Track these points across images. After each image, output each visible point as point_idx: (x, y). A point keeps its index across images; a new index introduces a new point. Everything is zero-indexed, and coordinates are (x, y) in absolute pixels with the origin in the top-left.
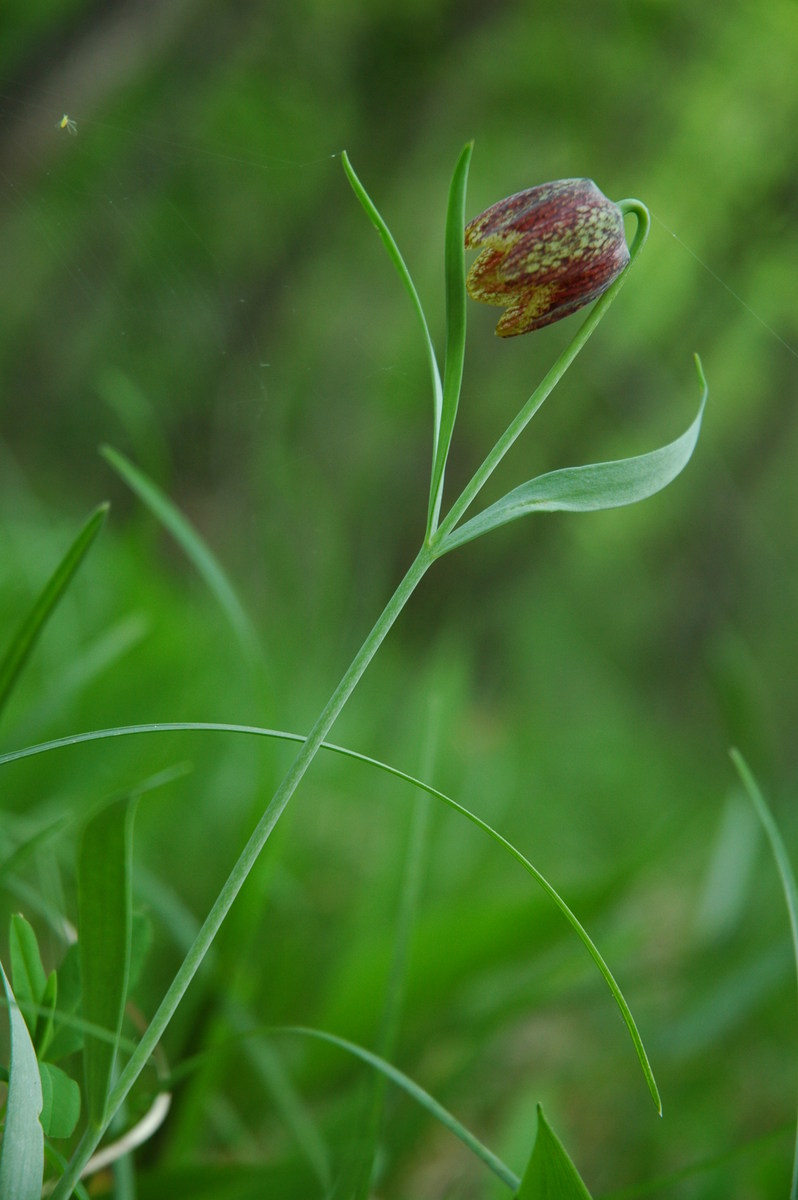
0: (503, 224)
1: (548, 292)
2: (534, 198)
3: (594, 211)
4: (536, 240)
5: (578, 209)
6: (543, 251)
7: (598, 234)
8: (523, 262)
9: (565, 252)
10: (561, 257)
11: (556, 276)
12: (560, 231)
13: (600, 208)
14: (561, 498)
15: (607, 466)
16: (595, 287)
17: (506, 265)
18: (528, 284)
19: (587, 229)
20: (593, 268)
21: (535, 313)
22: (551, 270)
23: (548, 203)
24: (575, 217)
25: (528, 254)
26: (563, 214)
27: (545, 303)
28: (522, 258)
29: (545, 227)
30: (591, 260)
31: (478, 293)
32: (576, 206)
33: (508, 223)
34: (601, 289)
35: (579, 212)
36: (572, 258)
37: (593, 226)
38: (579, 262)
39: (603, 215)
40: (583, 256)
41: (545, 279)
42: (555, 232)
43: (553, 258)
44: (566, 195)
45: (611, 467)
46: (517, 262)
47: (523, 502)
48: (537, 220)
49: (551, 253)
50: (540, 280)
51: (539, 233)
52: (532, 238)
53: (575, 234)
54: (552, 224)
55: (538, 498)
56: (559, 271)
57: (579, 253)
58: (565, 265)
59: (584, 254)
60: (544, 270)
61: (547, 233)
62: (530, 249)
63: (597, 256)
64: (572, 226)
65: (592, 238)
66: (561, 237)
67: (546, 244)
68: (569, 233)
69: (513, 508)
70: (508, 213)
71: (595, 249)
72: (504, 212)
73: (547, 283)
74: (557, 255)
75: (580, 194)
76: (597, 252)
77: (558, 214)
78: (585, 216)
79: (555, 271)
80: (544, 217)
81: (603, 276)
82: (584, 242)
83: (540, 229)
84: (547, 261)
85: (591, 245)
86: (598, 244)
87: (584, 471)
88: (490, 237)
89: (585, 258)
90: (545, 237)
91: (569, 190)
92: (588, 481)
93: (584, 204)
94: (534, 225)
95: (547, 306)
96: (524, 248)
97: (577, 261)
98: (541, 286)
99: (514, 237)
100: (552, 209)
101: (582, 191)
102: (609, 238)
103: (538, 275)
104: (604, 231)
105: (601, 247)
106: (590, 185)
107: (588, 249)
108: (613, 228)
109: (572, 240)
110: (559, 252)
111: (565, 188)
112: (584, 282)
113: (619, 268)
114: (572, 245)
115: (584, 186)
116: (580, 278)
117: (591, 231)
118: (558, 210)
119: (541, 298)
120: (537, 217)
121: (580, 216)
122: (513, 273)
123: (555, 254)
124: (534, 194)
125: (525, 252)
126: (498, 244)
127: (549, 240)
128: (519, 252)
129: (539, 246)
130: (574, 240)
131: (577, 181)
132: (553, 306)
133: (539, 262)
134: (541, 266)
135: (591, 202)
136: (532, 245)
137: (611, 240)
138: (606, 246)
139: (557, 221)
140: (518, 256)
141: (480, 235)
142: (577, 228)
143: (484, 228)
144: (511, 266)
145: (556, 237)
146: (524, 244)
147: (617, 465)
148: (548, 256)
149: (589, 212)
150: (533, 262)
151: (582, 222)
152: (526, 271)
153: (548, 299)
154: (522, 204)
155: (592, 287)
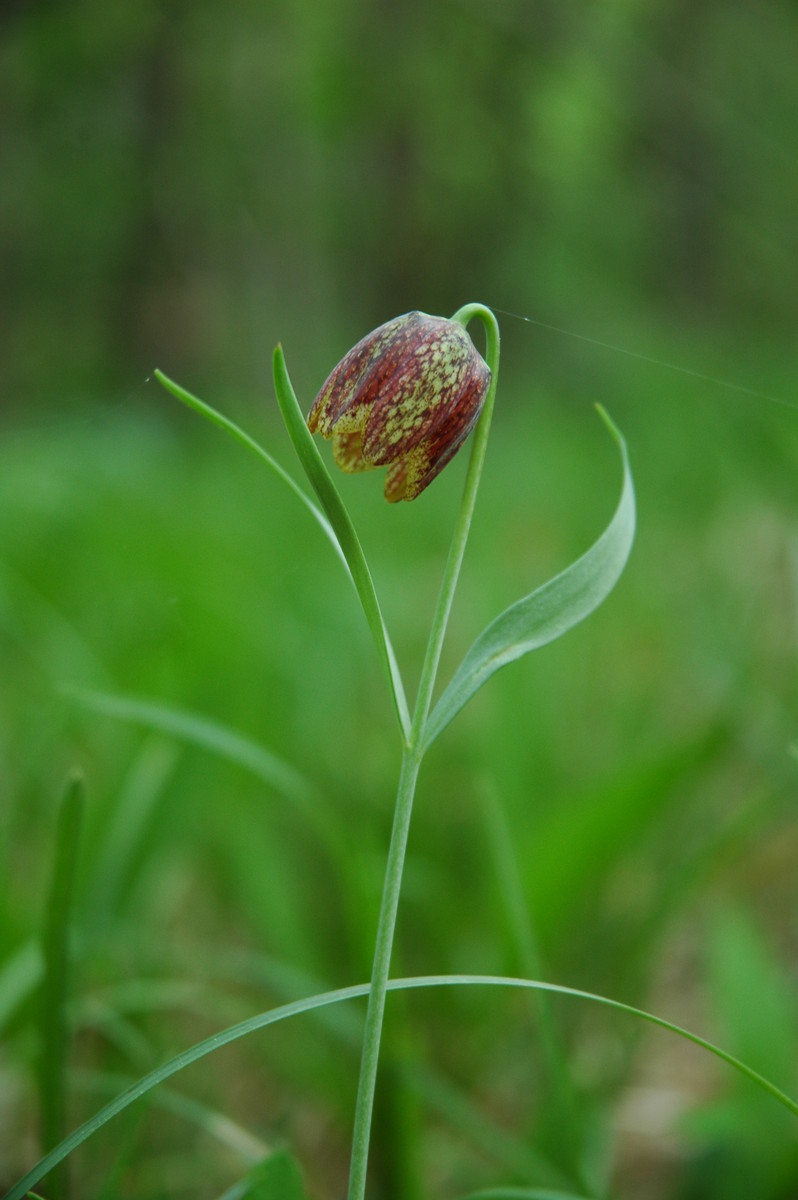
0: (347, 400)
1: (422, 451)
2: (366, 358)
3: (434, 347)
4: (388, 407)
5: (417, 352)
6: (398, 414)
7: (449, 369)
8: (383, 435)
9: (423, 405)
10: (419, 413)
11: (423, 433)
12: (408, 386)
13: (439, 339)
14: (521, 638)
15: (555, 583)
16: (467, 421)
17: (368, 446)
18: (398, 454)
19: (435, 370)
20: (458, 404)
21: (418, 477)
22: (416, 431)
23: (383, 356)
24: (417, 364)
25: (385, 425)
26: (404, 365)
27: (423, 462)
28: (381, 432)
29: (391, 389)
30: (452, 399)
31: (351, 463)
32: (414, 351)
33: (351, 397)
34: (474, 419)
35: (420, 356)
36: (432, 407)
37: (439, 364)
38: (442, 407)
39: (445, 347)
40: (442, 400)
41: (413, 441)
42: (403, 389)
43: (412, 417)
44: (398, 342)
45: (560, 581)
46: (378, 438)
47: (485, 659)
48: (380, 382)
49: (408, 413)
50: (408, 445)
51: (387, 397)
52: (383, 406)
53: (424, 382)
54: (397, 381)
55: (498, 648)
56: (424, 427)
57: (437, 399)
58: (428, 419)
59: (443, 397)
60: (408, 433)
61: (396, 394)
62: (385, 419)
63: (457, 392)
64: (417, 375)
65: (444, 377)
66: (411, 391)
67: (399, 406)
68: (418, 383)
69: (477, 672)
70: (347, 384)
71: (451, 387)
72: (343, 386)
73: (417, 444)
74: (416, 413)
75: (413, 334)
76: (454, 389)
77: (398, 368)
78: (427, 358)
79: (421, 428)
80: (385, 377)
81: (471, 406)
82: (438, 385)
83: (386, 392)
84: (407, 424)
85: (446, 385)
86: (452, 380)
87: (534, 599)
88: (340, 422)
89: (445, 400)
90: (395, 399)
91: (399, 335)
92: (542, 608)
93: (422, 344)
94: (379, 390)
95: (427, 464)
96: (379, 420)
97: (438, 408)
98: (412, 449)
99: (363, 412)
100: (391, 364)
101: (413, 329)
102: (461, 368)
103: (405, 441)
104: (453, 363)
105: (457, 381)
106: (419, 317)
107: (444, 391)
108: (460, 355)
109: (425, 390)
110: (416, 408)
111: (394, 333)
112: (454, 423)
113: (483, 389)
114: (426, 394)
115: (413, 322)
116: (449, 421)
117: (440, 370)
118: (397, 363)
119: (415, 461)
120: (379, 380)
121: (422, 359)
122: (378, 451)
123: (412, 413)
124: (366, 351)
125: (381, 424)
126: (349, 427)
127: (401, 401)
128: (375, 427)
129: (393, 412)
130: (427, 388)
131: (403, 319)
132: (433, 462)
133: (400, 427)
134: (404, 431)
135: (427, 338)
136: (386, 413)
137: (464, 368)
138: (461, 377)
139: (401, 376)
140: (376, 432)
141: (328, 421)
142: (424, 374)
143: (328, 411)
144: (373, 445)
145: (406, 395)
146: (377, 416)
147: (565, 577)
148: (406, 418)
149: (429, 350)
150: (394, 431)
151: (426, 366)
152: (390, 444)
153: (424, 458)
154: (358, 369)
155: (465, 423)
